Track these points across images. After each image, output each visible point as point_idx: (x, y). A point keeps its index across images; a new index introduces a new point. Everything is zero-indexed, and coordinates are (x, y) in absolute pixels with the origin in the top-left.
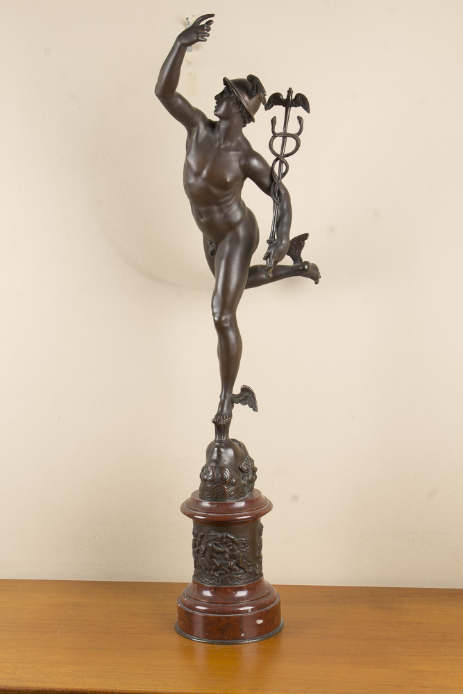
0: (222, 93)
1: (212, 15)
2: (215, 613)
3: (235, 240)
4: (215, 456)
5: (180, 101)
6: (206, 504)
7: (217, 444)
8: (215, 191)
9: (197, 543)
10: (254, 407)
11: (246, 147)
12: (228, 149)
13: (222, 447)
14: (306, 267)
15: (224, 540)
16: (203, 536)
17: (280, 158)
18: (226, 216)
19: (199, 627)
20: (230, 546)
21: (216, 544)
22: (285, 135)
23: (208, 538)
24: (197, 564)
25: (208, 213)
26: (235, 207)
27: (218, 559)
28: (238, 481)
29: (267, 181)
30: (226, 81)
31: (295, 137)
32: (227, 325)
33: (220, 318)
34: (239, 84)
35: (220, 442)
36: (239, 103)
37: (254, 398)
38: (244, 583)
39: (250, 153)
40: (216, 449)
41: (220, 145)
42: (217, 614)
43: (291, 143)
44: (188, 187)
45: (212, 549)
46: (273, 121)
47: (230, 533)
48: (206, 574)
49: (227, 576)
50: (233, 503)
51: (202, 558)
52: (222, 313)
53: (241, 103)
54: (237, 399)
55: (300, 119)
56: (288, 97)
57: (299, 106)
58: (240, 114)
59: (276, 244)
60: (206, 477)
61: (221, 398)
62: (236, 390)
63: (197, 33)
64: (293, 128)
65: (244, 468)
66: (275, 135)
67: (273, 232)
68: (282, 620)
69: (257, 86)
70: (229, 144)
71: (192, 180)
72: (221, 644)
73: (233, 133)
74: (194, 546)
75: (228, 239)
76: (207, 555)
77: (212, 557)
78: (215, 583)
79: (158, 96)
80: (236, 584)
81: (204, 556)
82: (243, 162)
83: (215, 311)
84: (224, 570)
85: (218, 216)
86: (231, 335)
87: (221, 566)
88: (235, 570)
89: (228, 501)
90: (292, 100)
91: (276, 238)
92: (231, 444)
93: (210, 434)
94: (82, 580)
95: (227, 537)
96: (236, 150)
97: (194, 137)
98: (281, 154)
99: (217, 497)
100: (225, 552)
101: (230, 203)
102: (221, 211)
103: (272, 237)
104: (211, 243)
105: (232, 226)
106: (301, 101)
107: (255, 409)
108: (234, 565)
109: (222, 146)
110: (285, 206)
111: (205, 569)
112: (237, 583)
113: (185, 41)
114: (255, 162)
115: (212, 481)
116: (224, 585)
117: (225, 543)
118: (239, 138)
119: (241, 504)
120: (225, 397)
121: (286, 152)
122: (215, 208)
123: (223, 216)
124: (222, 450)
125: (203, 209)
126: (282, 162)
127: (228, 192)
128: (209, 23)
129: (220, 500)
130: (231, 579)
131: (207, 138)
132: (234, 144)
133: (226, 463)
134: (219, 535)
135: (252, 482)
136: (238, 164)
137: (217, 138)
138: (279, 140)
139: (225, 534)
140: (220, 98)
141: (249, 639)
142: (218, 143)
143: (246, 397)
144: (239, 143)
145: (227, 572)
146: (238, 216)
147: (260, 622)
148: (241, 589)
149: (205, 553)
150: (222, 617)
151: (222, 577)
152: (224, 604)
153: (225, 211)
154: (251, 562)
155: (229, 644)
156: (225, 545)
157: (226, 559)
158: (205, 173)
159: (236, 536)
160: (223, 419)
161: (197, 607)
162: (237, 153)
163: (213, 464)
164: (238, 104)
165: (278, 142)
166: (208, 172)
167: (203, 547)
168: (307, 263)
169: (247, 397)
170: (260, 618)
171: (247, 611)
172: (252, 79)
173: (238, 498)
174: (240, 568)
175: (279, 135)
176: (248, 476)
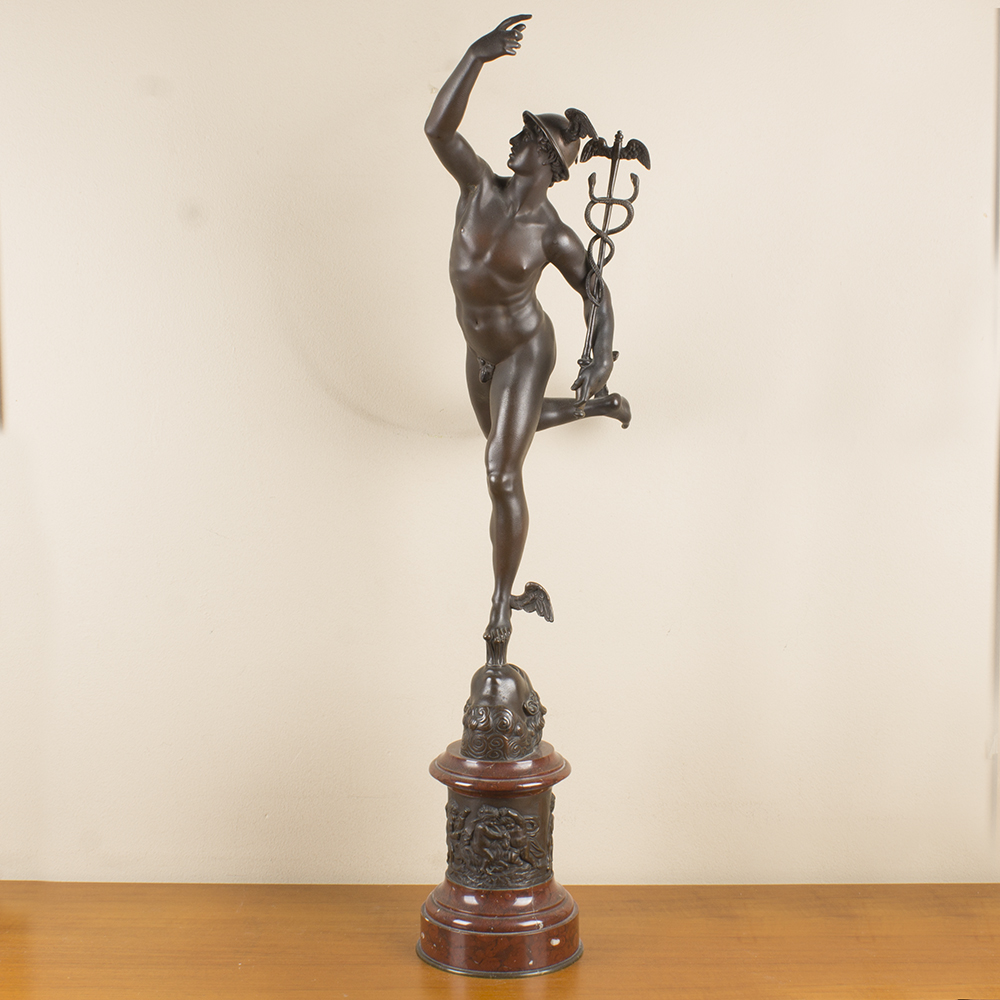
0: (522, 135)
1: (528, 17)
2: (489, 931)
3: (525, 359)
4: (487, 690)
5: (460, 145)
6: (472, 764)
7: (490, 671)
8: (502, 282)
9: (457, 824)
10: (548, 615)
11: (551, 218)
12: (525, 220)
13: (500, 677)
14: (616, 402)
15: (503, 820)
16: (468, 813)
17: (601, 236)
18: (515, 323)
19: (459, 953)
20: (512, 828)
21: (490, 826)
22: (609, 202)
23: (477, 816)
24: (457, 856)
25: (488, 317)
26: (528, 309)
27: (492, 849)
28: (524, 729)
29: (580, 270)
30: (527, 117)
31: (626, 204)
32: (509, 489)
33: (499, 478)
34: (551, 121)
35: (495, 669)
36: (550, 150)
37: (548, 601)
38: (530, 884)
39: (557, 228)
40: (489, 680)
41: (514, 213)
42: (493, 932)
43: (618, 214)
44: (456, 275)
45: (484, 833)
46: (592, 180)
47: (511, 808)
48: (472, 872)
49: (505, 873)
50: (514, 764)
51: (466, 848)
52: (502, 471)
53: (554, 150)
54: (519, 603)
55: (634, 178)
56: (616, 144)
57: (633, 158)
58: (549, 167)
59: (592, 366)
60: (474, 723)
61: (493, 600)
62: (518, 589)
63: (504, 43)
64: (623, 190)
65: (529, 709)
66: (594, 200)
67: (587, 348)
68: (580, 940)
69: (580, 125)
70: (526, 213)
71: (466, 266)
72: (499, 977)
73: (532, 196)
74: (451, 828)
75: (514, 358)
76: (475, 842)
77: (483, 845)
78: (487, 884)
79: (430, 136)
80: (518, 887)
81: (469, 844)
82: (547, 240)
83: (491, 466)
84: (501, 865)
85: (502, 322)
86: (514, 503)
87: (496, 859)
88: (518, 864)
89: (509, 760)
90: (622, 149)
91: (592, 357)
92: (511, 672)
93: (480, 658)
94: (243, 882)
95: (508, 815)
96: (538, 221)
97: (474, 200)
98: (604, 229)
99: (493, 754)
100: (504, 837)
101: (523, 302)
102: (508, 314)
103: (586, 355)
104: (484, 364)
105: (523, 338)
106: (637, 151)
107: (549, 617)
108: (516, 857)
109: (517, 215)
110: (604, 310)
111: (471, 863)
112: (520, 884)
113: (483, 54)
114: (565, 241)
115: (486, 729)
116: (502, 887)
117: (505, 824)
118: (543, 205)
119: (526, 765)
120: (501, 599)
121: (610, 227)
122: (500, 310)
123: (510, 321)
124: (498, 680)
125: (479, 310)
126: (604, 241)
127: (521, 285)
128: (519, 27)
129: (497, 759)
130: (511, 879)
131: (494, 204)
132: (534, 213)
133: (505, 701)
134: (496, 812)
135: (539, 729)
136: (540, 242)
137: (509, 203)
138: (600, 208)
139: (504, 810)
140: (517, 143)
141: (541, 968)
142: (510, 210)
143: (534, 599)
144: (542, 212)
145: (506, 867)
146: (531, 323)
147: (555, 942)
148: (525, 894)
149: (471, 839)
150: (500, 937)
151: (498, 875)
152: (504, 916)
153: (514, 314)
154: (540, 852)
155: (511, 977)
156: (503, 827)
157: (504, 849)
158: (488, 255)
159: (521, 813)
160: (500, 632)
161: (456, 921)
162: (539, 226)
163: (485, 703)
164: (547, 152)
165: (598, 211)
166: (494, 256)
167: (468, 830)
168: (616, 396)
169: (536, 599)
170: (556, 937)
171: (538, 926)
172: (573, 114)
173: (523, 755)
174: (526, 861)
175: (601, 200)
176: (535, 721)
